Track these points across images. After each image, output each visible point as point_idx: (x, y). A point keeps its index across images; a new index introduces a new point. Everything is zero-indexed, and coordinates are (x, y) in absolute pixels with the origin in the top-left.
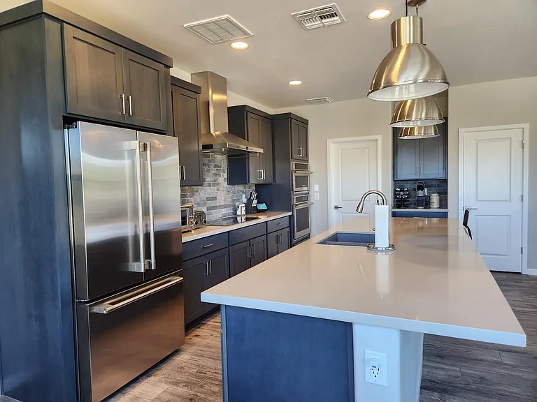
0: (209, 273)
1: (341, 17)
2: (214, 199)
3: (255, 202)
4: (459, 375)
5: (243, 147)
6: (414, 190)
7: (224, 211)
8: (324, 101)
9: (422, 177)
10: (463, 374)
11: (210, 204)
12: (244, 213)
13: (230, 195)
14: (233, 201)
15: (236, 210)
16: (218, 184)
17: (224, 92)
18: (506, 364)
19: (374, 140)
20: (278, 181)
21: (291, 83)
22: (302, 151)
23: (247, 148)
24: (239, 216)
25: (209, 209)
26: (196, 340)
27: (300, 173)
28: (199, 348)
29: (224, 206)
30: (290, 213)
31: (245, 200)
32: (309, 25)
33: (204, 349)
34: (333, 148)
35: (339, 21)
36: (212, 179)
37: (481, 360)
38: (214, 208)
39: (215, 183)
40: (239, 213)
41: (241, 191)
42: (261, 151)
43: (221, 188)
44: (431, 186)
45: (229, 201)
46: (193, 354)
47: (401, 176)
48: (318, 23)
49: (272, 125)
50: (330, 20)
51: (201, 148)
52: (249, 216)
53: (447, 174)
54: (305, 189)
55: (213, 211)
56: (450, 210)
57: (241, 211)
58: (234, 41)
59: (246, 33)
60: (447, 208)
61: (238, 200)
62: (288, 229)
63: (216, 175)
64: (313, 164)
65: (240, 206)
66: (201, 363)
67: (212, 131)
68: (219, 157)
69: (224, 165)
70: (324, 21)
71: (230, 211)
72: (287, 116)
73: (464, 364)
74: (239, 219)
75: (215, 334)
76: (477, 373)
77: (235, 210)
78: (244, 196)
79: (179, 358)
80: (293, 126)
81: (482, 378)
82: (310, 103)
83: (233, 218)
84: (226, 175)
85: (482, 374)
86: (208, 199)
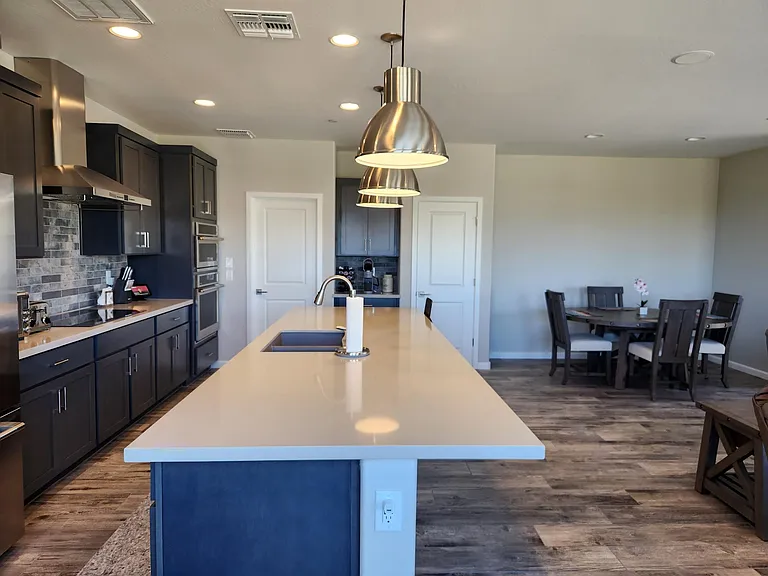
0: (63, 409)
1: (295, 32)
2: (56, 278)
3: (130, 283)
4: (432, 498)
5: (120, 196)
6: (361, 269)
7: (74, 299)
8: (244, 135)
9: (370, 254)
10: (436, 497)
11: (48, 287)
12: (110, 301)
13: (85, 272)
14: (90, 282)
15: (96, 298)
16: (63, 253)
17: (80, 97)
18: (476, 477)
19: (312, 200)
20: (169, 250)
21: (198, 102)
22: (209, 207)
23: (126, 197)
24: (101, 307)
25: (48, 296)
26: (43, 524)
27: (206, 239)
28: (53, 537)
29: (74, 292)
30: (191, 302)
31: (110, 280)
32: (248, 31)
33: (64, 537)
34: (255, 204)
35: (292, 36)
36: (53, 245)
37: (451, 476)
38: (55, 294)
39: (58, 252)
40: (101, 301)
41: (104, 265)
42: (148, 203)
43: (68, 260)
44: (380, 265)
45: (83, 282)
46: (44, 548)
47: (347, 251)
48: (262, 31)
49: (161, 160)
50: (279, 31)
51: (40, 190)
52: (120, 307)
53: (399, 250)
54: (212, 263)
55: (53, 301)
56: (402, 295)
57: (106, 299)
58: (118, 24)
59: (142, 18)
60: (398, 294)
61: (98, 281)
62: (186, 326)
63: (59, 237)
64: (223, 227)
65: (104, 290)
66: (63, 561)
67: (58, 162)
68: (65, 207)
69: (75, 220)
70: (270, 30)
71: (84, 298)
72: (187, 151)
73: (435, 485)
74: (101, 312)
75: (78, 508)
76: (449, 493)
77: (94, 296)
78: (108, 273)
79: (15, 562)
80: (195, 168)
81: (456, 498)
82: (219, 133)
83: (90, 310)
84: (77, 239)
85: (455, 493)
86: (45, 279)
